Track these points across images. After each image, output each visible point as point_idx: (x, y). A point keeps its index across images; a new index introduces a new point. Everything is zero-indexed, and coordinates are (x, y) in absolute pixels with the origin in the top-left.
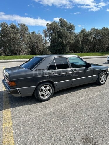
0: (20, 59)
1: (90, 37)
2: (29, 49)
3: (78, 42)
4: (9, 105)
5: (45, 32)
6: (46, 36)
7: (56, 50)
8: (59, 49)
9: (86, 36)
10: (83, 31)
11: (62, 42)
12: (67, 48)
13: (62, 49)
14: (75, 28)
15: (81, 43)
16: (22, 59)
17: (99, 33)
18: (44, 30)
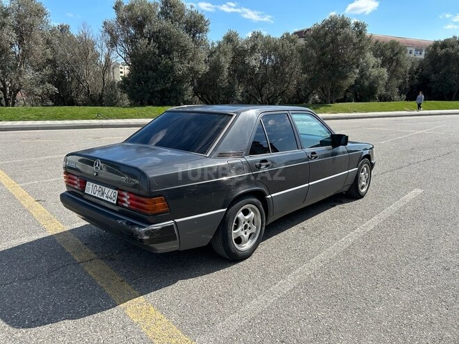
0: (24, 119)
1: (253, 57)
2: (49, 86)
3: (218, 72)
4: (126, 285)
5: (109, 30)
6: (113, 43)
7: (152, 94)
8: (162, 91)
9: (241, 55)
10: (229, 39)
11: (172, 67)
12: (186, 89)
13: (170, 91)
14: (210, 27)
15: (226, 74)
16: (29, 119)
17: (276, 49)
18: (105, 23)
